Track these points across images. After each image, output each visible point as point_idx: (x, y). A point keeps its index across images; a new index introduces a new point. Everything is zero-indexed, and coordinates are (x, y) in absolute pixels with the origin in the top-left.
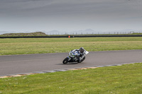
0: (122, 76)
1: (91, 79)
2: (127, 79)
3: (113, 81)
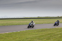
0: (20, 36)
2: (22, 37)
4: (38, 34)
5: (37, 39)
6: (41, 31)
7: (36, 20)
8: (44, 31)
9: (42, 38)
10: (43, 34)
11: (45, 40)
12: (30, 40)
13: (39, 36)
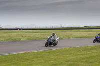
0: (56, 57)
1: (34, 59)
2: (59, 59)
3: (49, 61)
4: (84, 54)
5: (84, 62)
6: (91, 49)
8: (96, 49)
9: (92, 60)
10: (94, 55)
11: (97, 63)
12: (72, 63)
13: (87, 58)
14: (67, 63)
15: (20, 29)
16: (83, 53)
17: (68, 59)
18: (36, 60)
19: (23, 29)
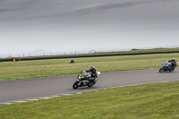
0: (84, 107)
2: (89, 110)
3: (71, 114)
4: (134, 100)
5: (133, 113)
6: (144, 91)
7: (128, 59)
8: (153, 90)
9: (148, 110)
11: (157, 115)
12: (112, 116)
13: (139, 106)
14: (104, 117)
15: (17, 60)
16: (132, 97)
17: (105, 109)
18: (48, 114)
19: (22, 59)
